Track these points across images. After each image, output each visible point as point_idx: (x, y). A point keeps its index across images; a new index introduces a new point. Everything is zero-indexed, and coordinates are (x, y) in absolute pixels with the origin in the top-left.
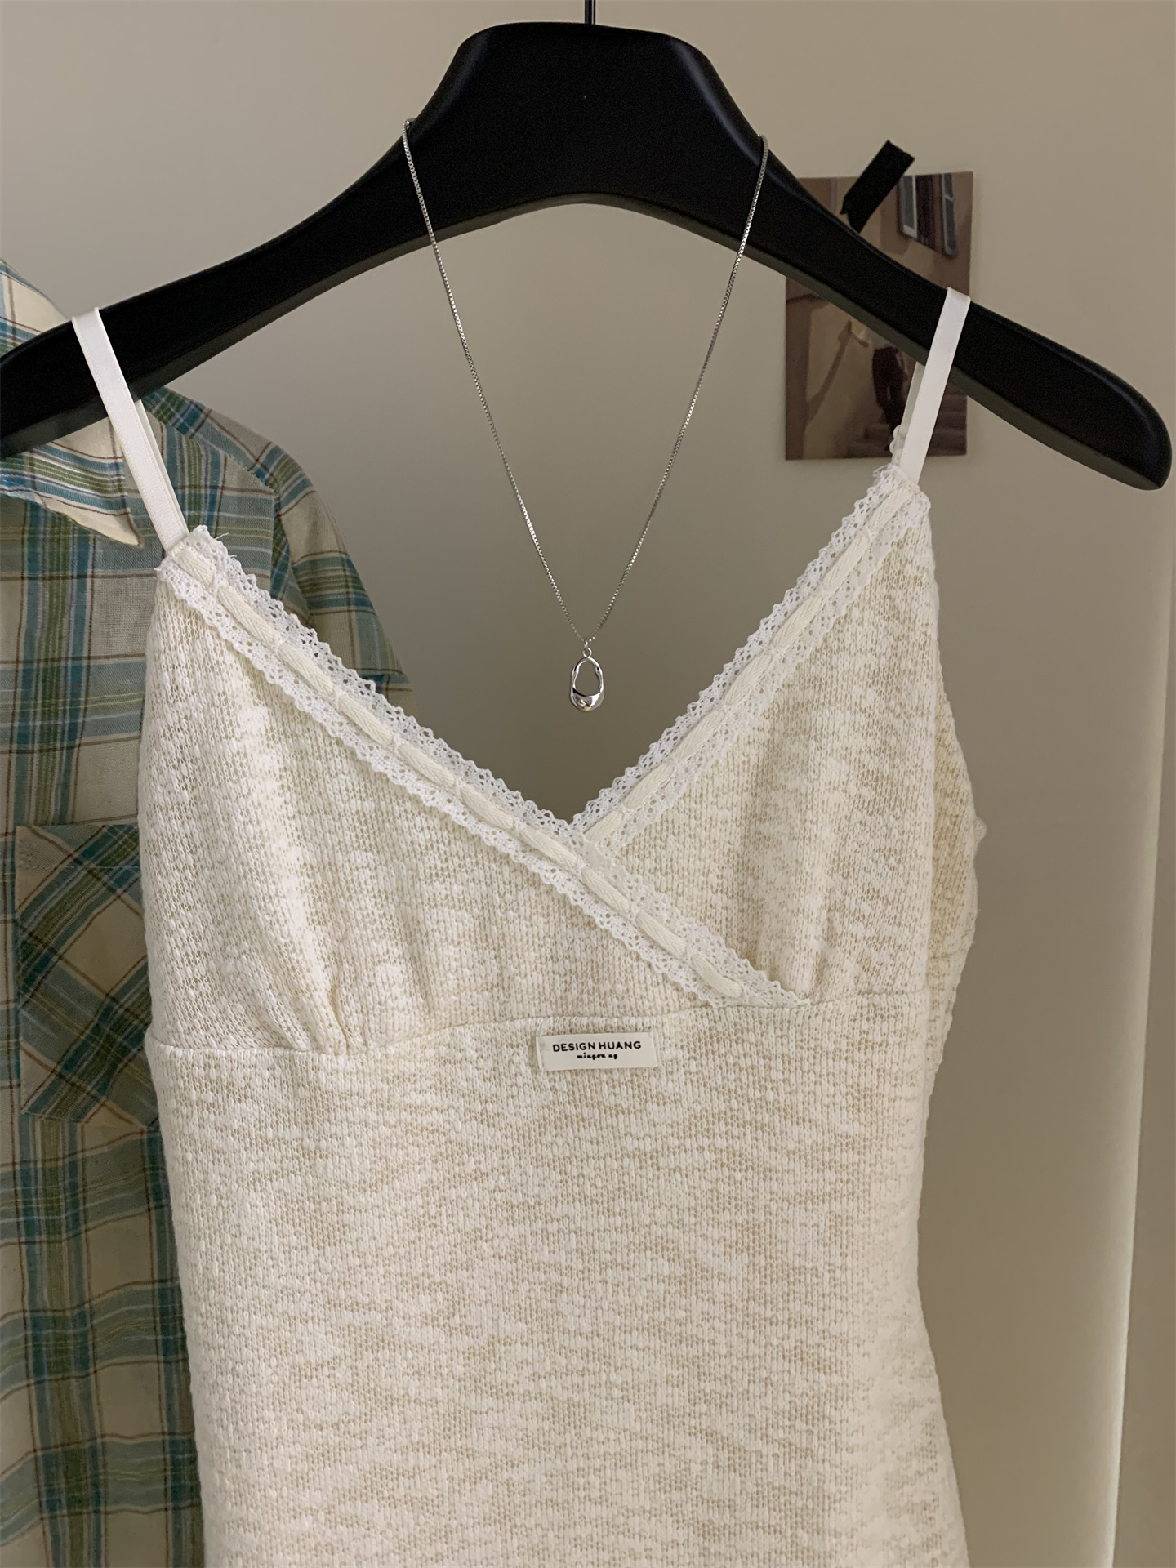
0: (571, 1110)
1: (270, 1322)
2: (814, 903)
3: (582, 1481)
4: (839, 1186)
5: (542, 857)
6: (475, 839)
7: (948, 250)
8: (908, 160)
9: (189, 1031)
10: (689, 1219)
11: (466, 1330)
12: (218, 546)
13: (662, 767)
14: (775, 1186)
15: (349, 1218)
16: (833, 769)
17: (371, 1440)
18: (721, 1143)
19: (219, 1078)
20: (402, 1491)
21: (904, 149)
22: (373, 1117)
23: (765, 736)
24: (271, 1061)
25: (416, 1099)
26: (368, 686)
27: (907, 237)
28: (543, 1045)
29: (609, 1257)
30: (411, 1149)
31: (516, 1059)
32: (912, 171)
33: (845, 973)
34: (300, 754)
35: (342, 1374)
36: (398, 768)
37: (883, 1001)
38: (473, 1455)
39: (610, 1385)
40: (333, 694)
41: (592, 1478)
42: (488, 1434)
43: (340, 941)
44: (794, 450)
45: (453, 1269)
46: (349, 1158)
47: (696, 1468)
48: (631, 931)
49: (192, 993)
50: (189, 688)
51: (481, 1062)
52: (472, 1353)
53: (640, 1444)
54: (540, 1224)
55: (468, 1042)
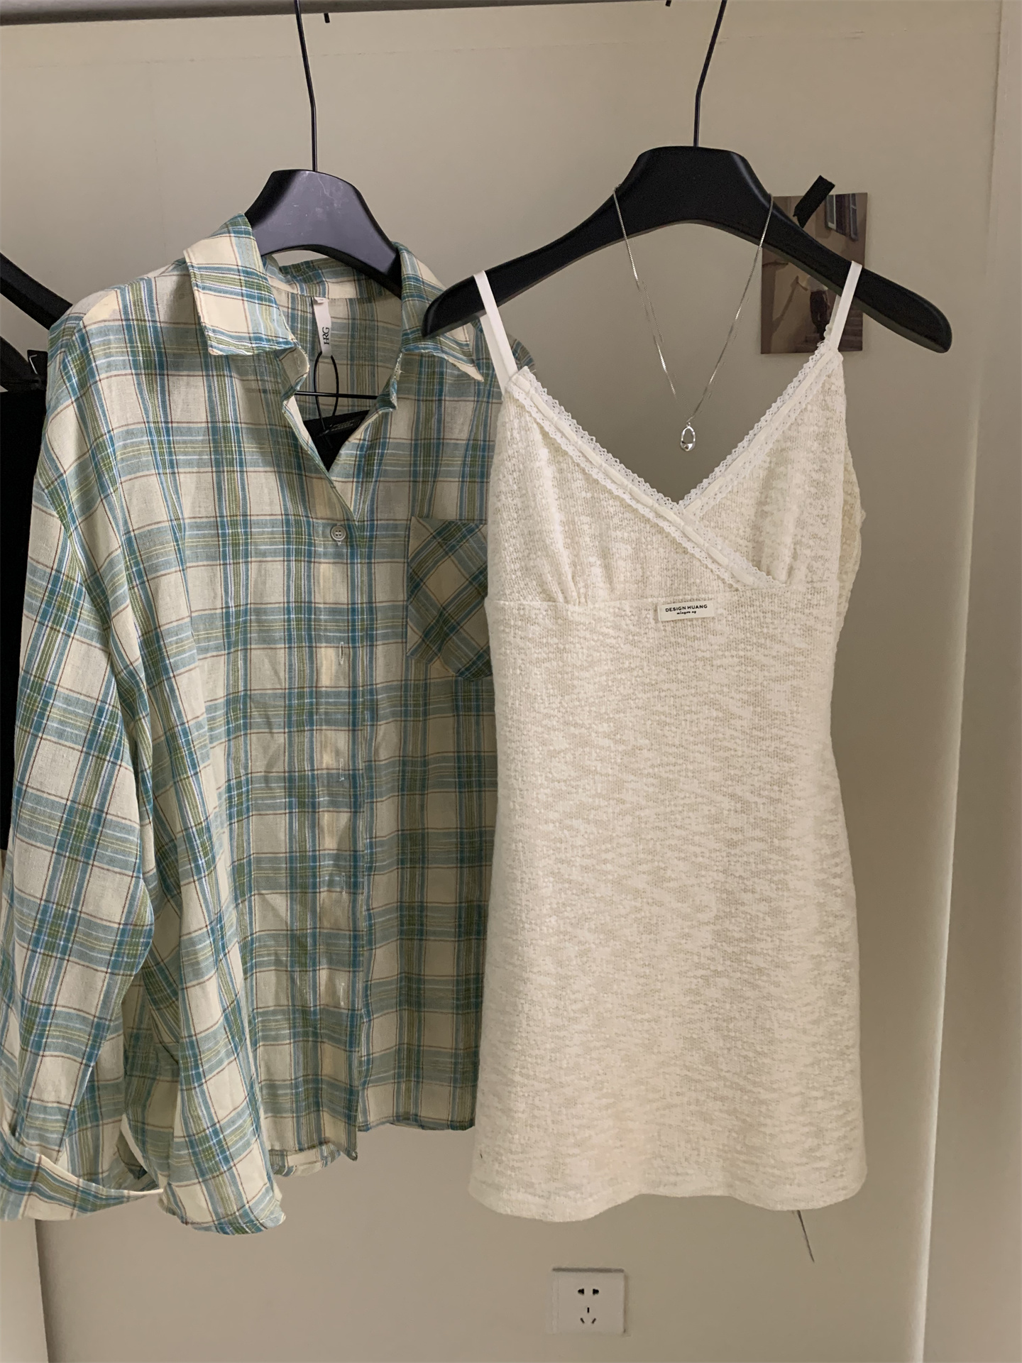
0: (673, 640)
1: (540, 729)
2: (788, 540)
3: (672, 817)
4: (796, 673)
5: (665, 519)
6: (635, 511)
7: (853, 236)
8: (832, 186)
9: (511, 594)
10: (725, 689)
11: (621, 742)
12: (532, 377)
13: (721, 478)
14: (766, 674)
15: (575, 682)
16: (798, 478)
17: (580, 790)
18: (742, 653)
19: (524, 614)
20: (592, 816)
21: (829, 180)
22: (588, 636)
23: (767, 465)
24: (547, 607)
25: (605, 630)
26: (592, 439)
27: (830, 229)
28: (661, 609)
29: (688, 708)
30: (603, 653)
31: (648, 616)
32: (833, 192)
33: (801, 572)
34: (561, 471)
35: (569, 757)
36: (603, 477)
37: (817, 585)
38: (623, 802)
39: (687, 770)
40: (577, 443)
41: (677, 816)
42: (631, 792)
43: (576, 556)
44: (766, 348)
45: (618, 712)
46: (577, 653)
47: (726, 812)
48: (704, 554)
49: (514, 576)
50: (518, 439)
51: (632, 617)
52: (626, 753)
53: (700, 800)
54: (657, 693)
55: (628, 609)
